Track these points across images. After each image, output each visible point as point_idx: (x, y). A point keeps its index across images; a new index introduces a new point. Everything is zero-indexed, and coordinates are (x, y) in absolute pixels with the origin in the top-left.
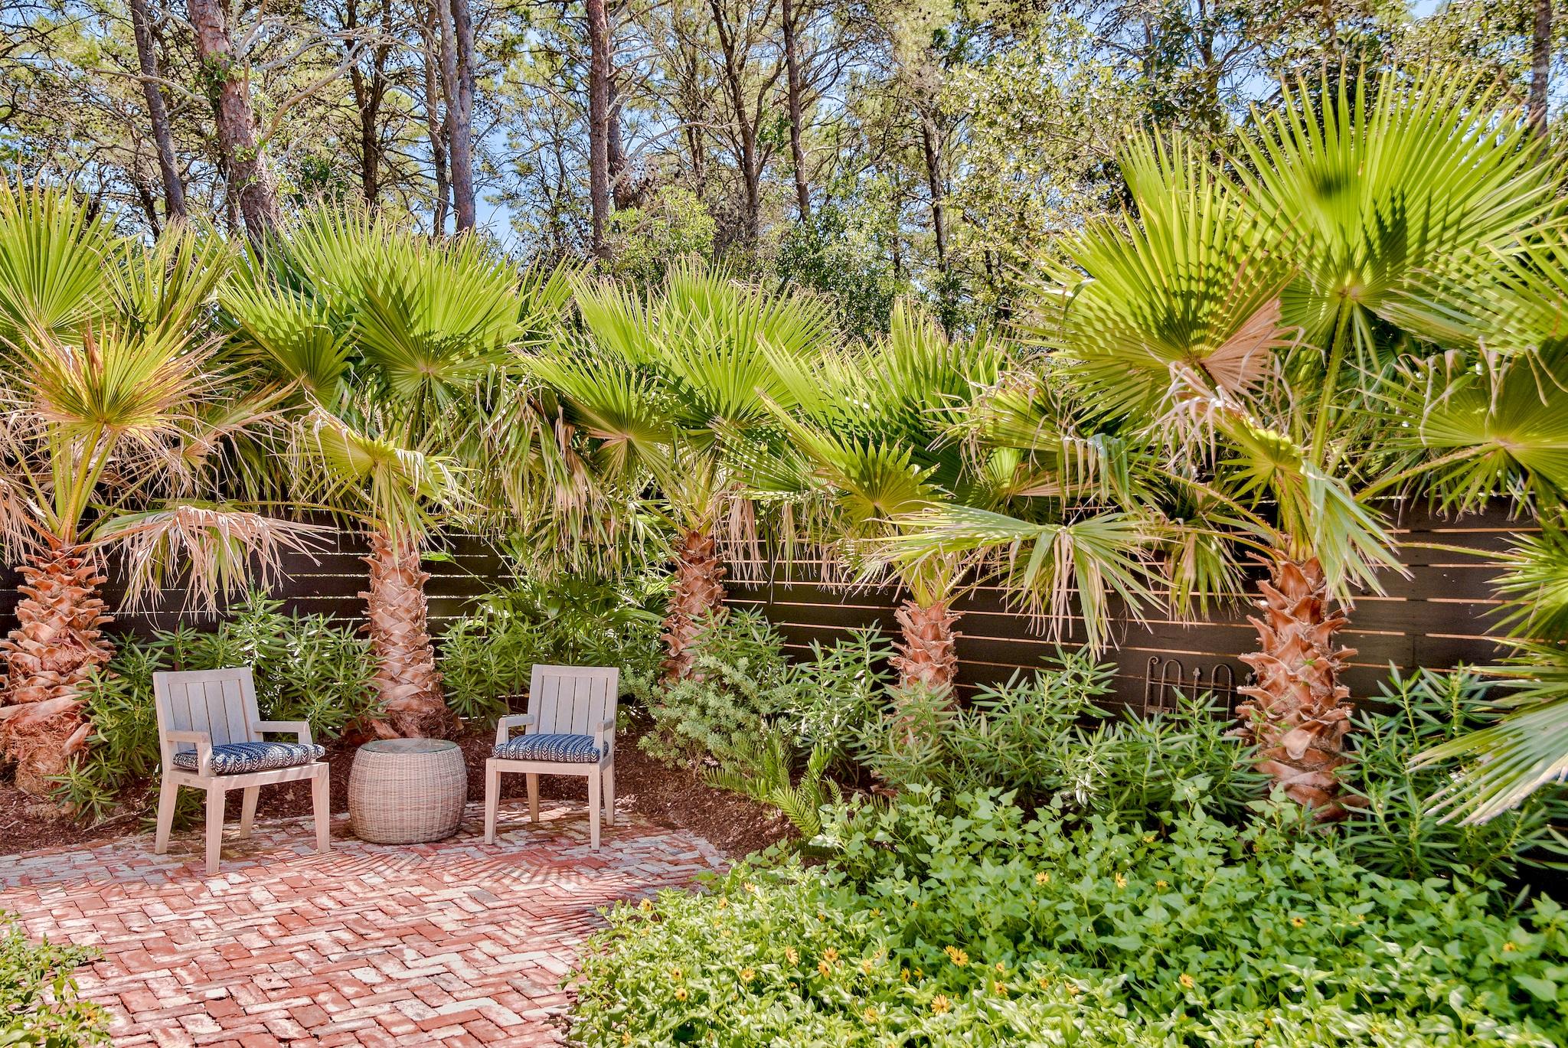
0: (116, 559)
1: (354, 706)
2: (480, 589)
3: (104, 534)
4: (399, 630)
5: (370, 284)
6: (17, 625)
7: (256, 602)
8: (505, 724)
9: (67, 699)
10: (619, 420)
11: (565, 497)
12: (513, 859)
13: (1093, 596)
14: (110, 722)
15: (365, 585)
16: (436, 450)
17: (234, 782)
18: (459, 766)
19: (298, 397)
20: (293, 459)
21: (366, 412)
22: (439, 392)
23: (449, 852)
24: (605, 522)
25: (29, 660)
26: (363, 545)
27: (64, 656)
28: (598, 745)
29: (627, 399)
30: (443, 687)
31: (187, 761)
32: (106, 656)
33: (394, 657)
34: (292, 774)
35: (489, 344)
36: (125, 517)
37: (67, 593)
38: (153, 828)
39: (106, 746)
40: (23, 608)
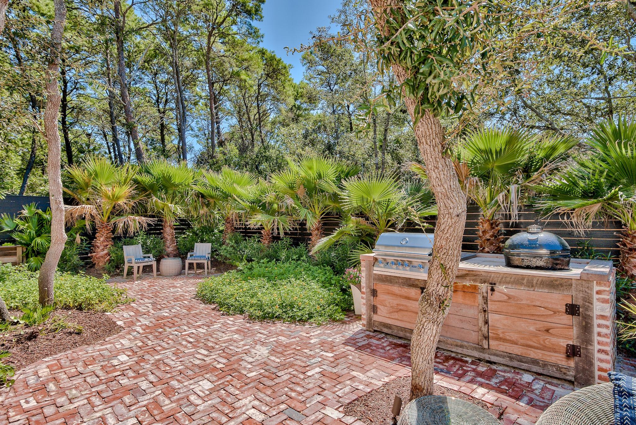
0: (115, 225)
1: (160, 252)
2: (185, 230)
3: (113, 221)
4: (169, 238)
5: (164, 174)
6: (96, 238)
7: (142, 233)
8: (189, 254)
9: (106, 251)
10: (212, 197)
11: (202, 212)
12: (190, 278)
13: (281, 228)
14: (114, 255)
15: (162, 229)
16: (176, 203)
17: (139, 265)
18: (181, 262)
19: (150, 194)
20: (149, 206)
21: (163, 196)
22: (177, 193)
23: (180, 277)
24: (210, 216)
25: (98, 244)
26: (161, 221)
27: (105, 244)
28: (207, 257)
29: (213, 193)
30: (178, 249)
31: (130, 261)
32: (113, 244)
33: (168, 243)
34: (149, 264)
35: (187, 184)
36: (116, 218)
37: (105, 232)
38: (123, 275)
39: (113, 260)
40: (97, 235)
